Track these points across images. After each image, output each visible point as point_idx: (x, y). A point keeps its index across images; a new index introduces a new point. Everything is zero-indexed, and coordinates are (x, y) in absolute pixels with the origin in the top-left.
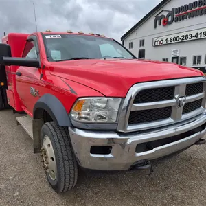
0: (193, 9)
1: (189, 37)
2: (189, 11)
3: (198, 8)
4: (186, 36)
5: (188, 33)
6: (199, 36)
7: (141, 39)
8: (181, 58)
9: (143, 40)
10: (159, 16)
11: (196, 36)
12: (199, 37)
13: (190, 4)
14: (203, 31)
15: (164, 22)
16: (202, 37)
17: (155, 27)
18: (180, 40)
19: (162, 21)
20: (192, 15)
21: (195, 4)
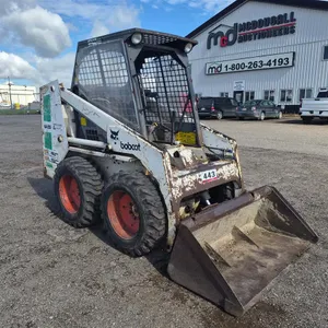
1: (259, 64)
2: (258, 29)
3: (270, 26)
4: (255, 64)
6: (272, 64)
8: (247, 93)
10: (215, 32)
11: (269, 63)
12: (272, 66)
13: (260, 21)
15: (223, 41)
16: (277, 66)
18: (246, 69)
19: (219, 39)
20: (262, 35)
21: (267, 21)
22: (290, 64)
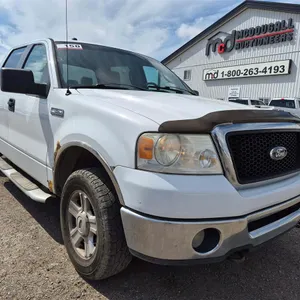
0: (262, 35)
1: (255, 71)
2: (256, 36)
3: (268, 33)
4: (250, 71)
5: (254, 66)
6: (268, 71)
7: (188, 69)
9: (189, 72)
11: (265, 71)
12: (268, 73)
13: (258, 28)
14: (274, 65)
16: (273, 73)
17: (208, 54)
18: (242, 75)
19: (217, 46)
20: (259, 43)
21: (265, 28)
22: (286, 72)
